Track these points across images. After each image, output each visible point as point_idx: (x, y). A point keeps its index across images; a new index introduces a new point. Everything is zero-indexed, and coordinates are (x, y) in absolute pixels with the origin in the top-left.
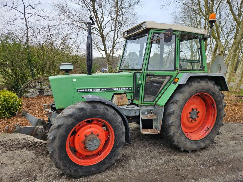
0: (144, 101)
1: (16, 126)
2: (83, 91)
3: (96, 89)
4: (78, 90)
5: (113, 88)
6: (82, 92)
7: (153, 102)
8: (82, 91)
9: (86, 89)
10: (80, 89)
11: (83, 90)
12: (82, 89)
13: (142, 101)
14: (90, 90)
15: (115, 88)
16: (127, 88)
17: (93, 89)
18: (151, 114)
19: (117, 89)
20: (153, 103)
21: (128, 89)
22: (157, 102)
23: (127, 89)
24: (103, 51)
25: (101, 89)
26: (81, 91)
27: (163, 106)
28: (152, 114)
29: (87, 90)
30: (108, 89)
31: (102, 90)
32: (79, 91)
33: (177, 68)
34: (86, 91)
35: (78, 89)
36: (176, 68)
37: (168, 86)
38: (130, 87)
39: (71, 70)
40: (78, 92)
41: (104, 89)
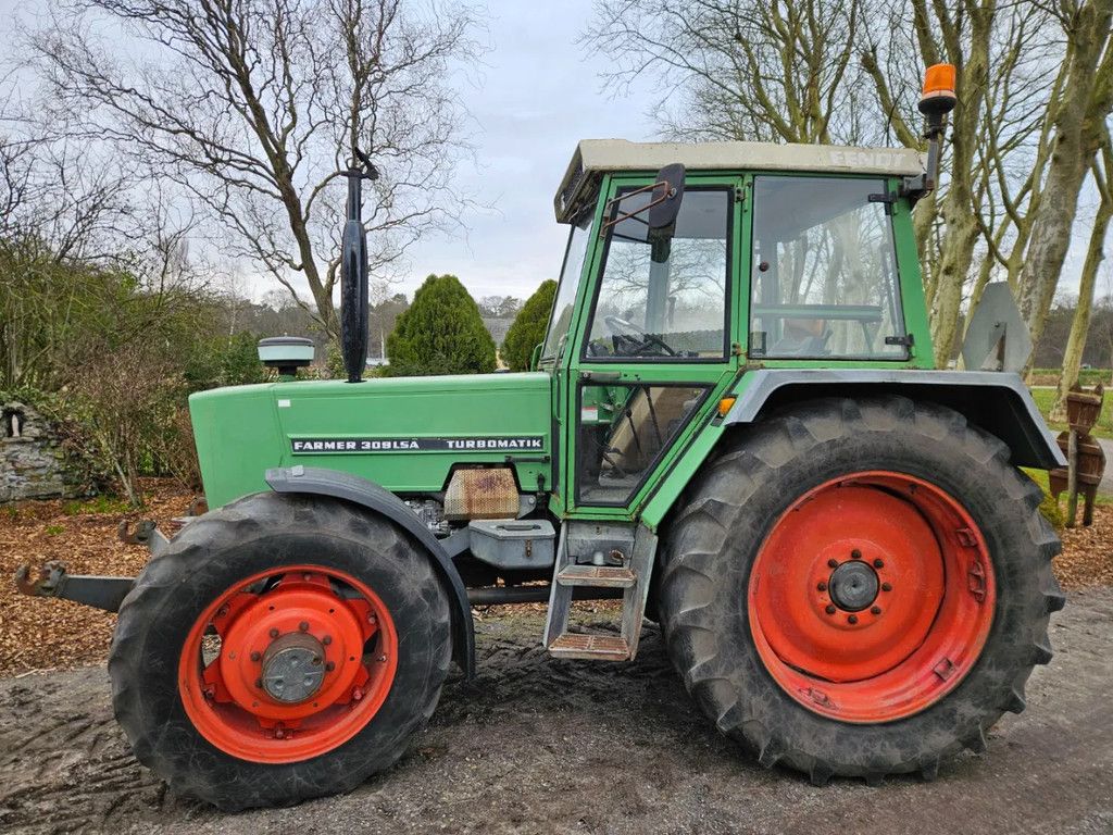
0: (578, 504)
1: (50, 568)
2: (318, 450)
3: (371, 440)
4: (297, 446)
5: (451, 439)
6: (314, 450)
7: (626, 507)
8: (311, 447)
9: (330, 441)
10: (304, 441)
11: (318, 446)
12: (312, 441)
13: (571, 499)
14: (348, 443)
15: (460, 439)
16: (516, 439)
17: (359, 442)
18: (622, 566)
19: (470, 444)
20: (624, 511)
21: (522, 445)
22: (642, 507)
23: (518, 444)
24: (299, 269)
25: (395, 443)
26: (308, 450)
27: (654, 531)
28: (625, 568)
29: (333, 444)
30: (424, 443)
31: (398, 445)
32: (301, 450)
33: (734, 346)
34: (331, 450)
35: (294, 441)
36: (732, 350)
37: (696, 436)
38: (532, 439)
39: (305, 363)
40: (295, 451)
41: (410, 441)
